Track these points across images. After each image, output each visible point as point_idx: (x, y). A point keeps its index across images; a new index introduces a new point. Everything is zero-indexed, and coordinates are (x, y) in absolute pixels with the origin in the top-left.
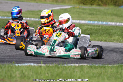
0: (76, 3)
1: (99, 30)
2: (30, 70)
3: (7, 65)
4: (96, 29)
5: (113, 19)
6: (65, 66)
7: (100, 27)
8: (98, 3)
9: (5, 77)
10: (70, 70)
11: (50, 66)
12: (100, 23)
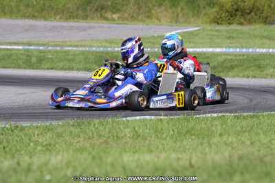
0: (206, 23)
3: (110, 120)
5: (263, 44)
6: (198, 118)
7: (245, 57)
10: (205, 124)
12: (244, 50)
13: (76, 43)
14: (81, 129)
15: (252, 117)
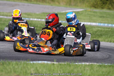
0: (88, 7)
1: (109, 32)
2: (44, 67)
3: (22, 62)
4: (106, 31)
6: (76, 65)
7: (110, 30)
8: (108, 7)
9: (21, 73)
10: (80, 68)
11: (62, 64)
12: (110, 25)
13: (6, 14)
14: (4, 66)
15: (110, 66)
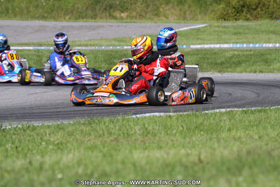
0: (213, 19)
3: (120, 118)
5: (269, 39)
7: (252, 52)
9: (120, 135)
10: (214, 119)
12: (251, 45)
14: (92, 127)
